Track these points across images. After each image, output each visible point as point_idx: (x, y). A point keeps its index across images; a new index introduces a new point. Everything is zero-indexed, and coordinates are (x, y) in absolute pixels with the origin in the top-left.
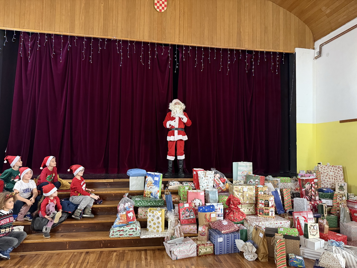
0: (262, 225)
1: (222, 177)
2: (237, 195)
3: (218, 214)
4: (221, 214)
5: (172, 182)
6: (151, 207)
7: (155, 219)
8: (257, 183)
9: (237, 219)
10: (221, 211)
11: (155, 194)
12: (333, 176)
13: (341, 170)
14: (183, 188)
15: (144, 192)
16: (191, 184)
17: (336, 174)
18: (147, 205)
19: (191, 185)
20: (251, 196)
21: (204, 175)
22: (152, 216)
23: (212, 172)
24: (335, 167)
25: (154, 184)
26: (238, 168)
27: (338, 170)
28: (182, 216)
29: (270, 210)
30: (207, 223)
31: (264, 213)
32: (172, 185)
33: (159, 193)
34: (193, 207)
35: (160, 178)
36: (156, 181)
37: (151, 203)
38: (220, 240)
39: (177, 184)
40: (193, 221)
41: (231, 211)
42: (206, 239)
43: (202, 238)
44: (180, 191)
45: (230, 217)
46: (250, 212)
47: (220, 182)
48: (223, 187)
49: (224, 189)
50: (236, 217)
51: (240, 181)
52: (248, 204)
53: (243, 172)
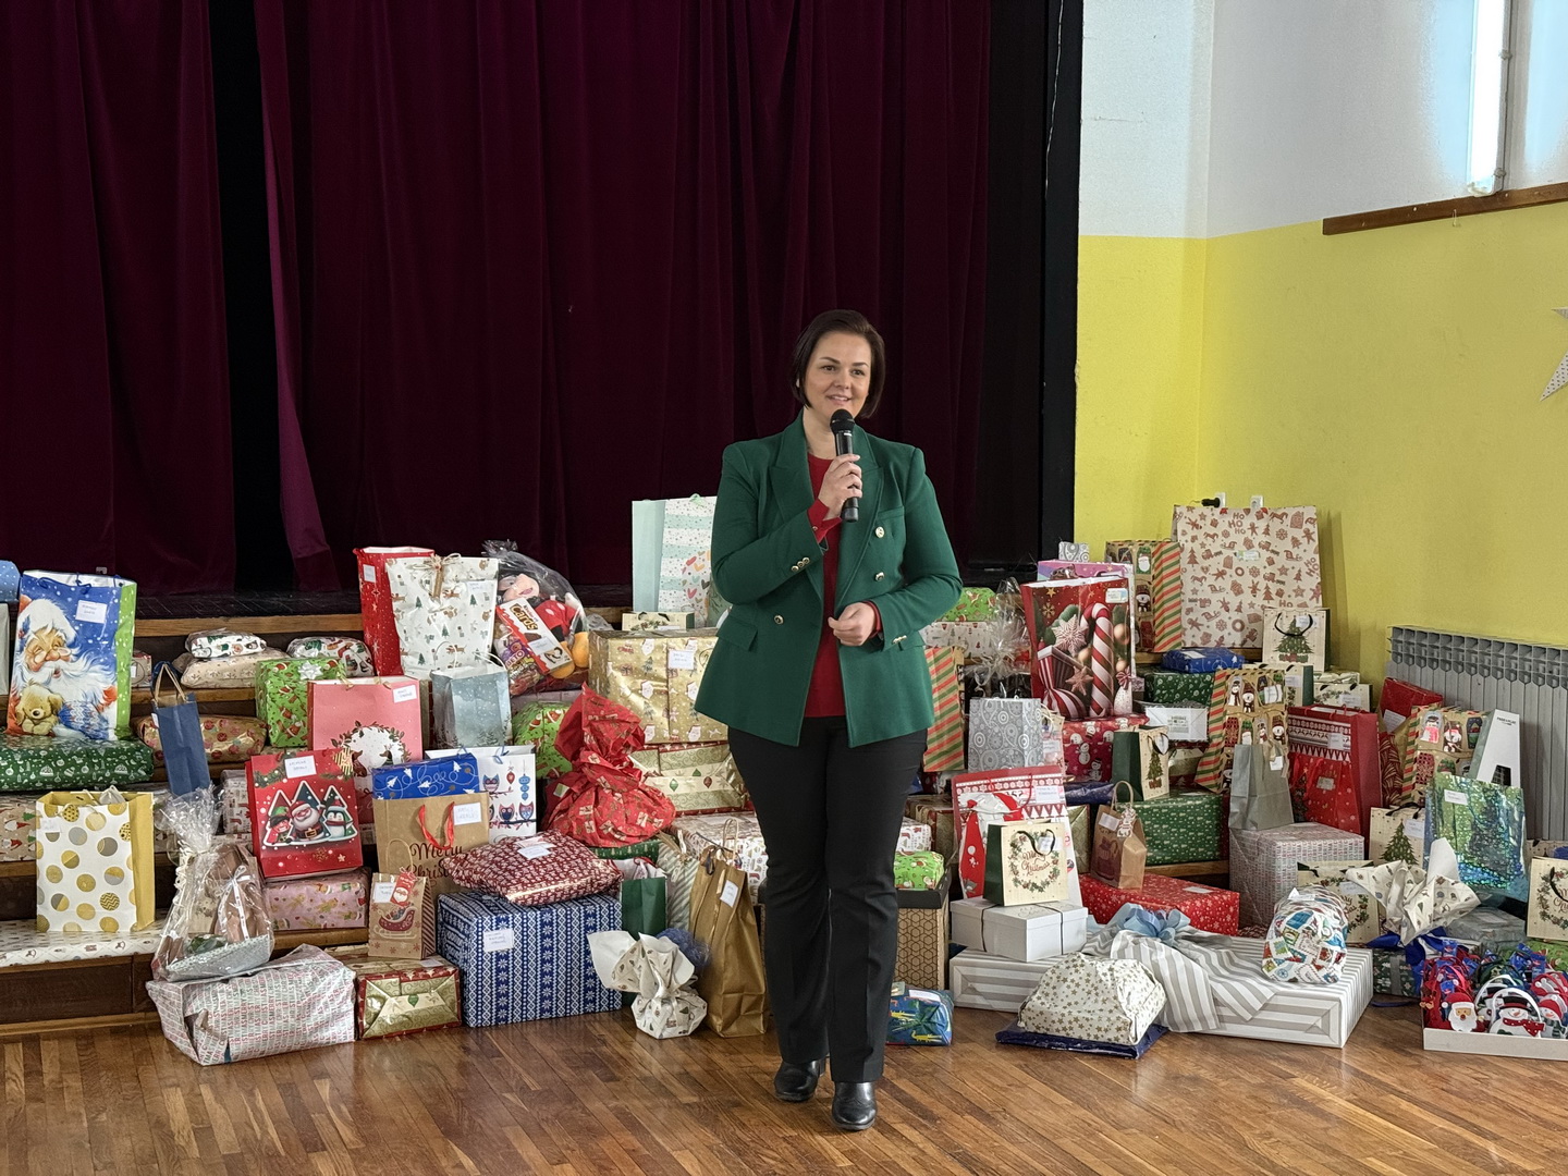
1: (553, 598)
2: (628, 692)
3: (502, 808)
4: (521, 806)
5: (210, 639)
6: (58, 788)
7: (89, 853)
9: (615, 830)
10: (525, 789)
11: (88, 715)
12: (1263, 572)
13: (1308, 535)
14: (289, 674)
15: (11, 705)
16: (346, 648)
17: (1281, 560)
18: (35, 782)
19: (347, 652)
21: (428, 582)
22: (64, 838)
23: (483, 566)
24: (1274, 515)
25: (75, 651)
26: (666, 535)
27: (1290, 537)
28: (269, 830)
30: (430, 861)
32: (209, 659)
33: (114, 705)
34: (340, 778)
35: (117, 606)
36: (88, 631)
37: (61, 763)
38: (500, 939)
39: (245, 651)
40: (342, 858)
41: (584, 789)
42: (417, 948)
43: (393, 944)
44: (265, 689)
45: (575, 825)
46: (711, 797)
47: (535, 629)
48: (551, 657)
49: (560, 667)
50: (615, 821)
51: (665, 616)
52: (697, 743)
53: (694, 559)
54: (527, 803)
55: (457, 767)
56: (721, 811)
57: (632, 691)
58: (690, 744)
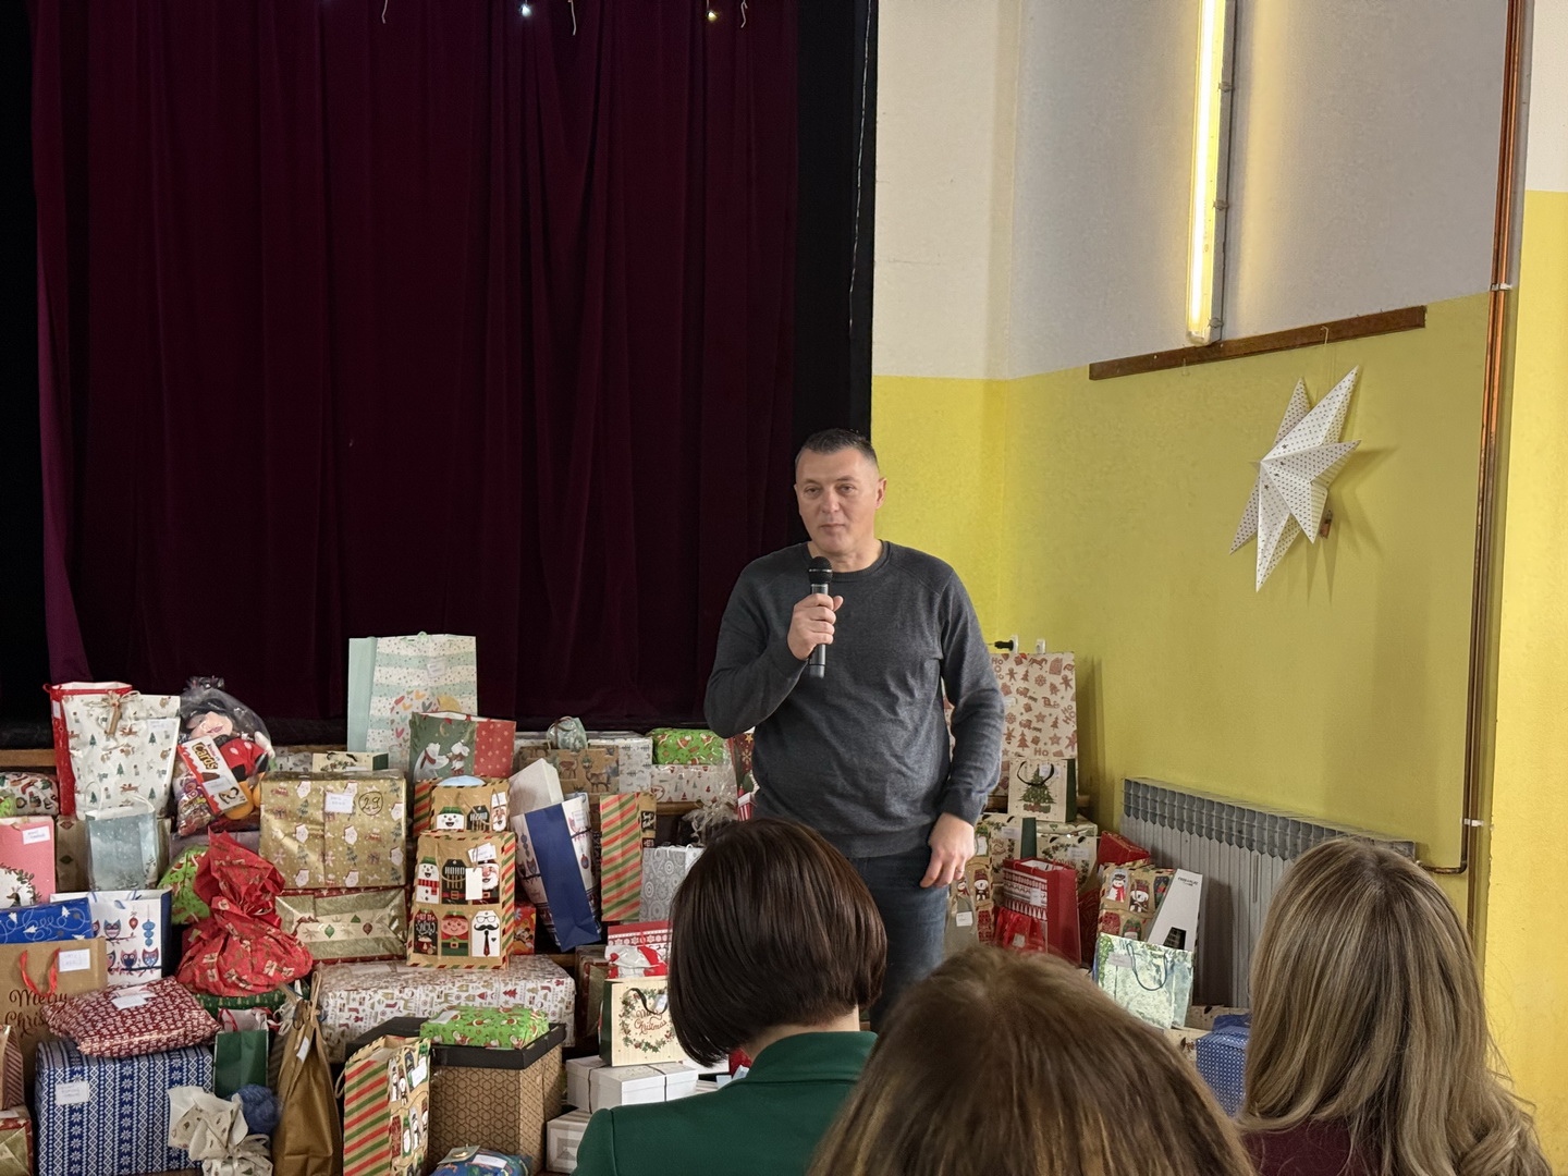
0: (388, 1006)
1: (243, 736)
2: (281, 835)
3: (123, 954)
4: (145, 952)
8: (458, 765)
9: (240, 979)
10: (149, 934)
12: (1019, 718)
13: (1066, 682)
16: (29, 785)
20: (372, 842)
21: (105, 720)
23: (163, 705)
24: (1034, 661)
26: (377, 674)
27: (1048, 684)
29: (477, 923)
30: (29, 1009)
31: (440, 942)
38: (72, 1092)
41: (214, 936)
45: (197, 973)
46: (373, 944)
47: (215, 768)
48: (225, 798)
49: (235, 807)
50: (239, 970)
51: (351, 756)
52: (357, 889)
53: (403, 698)
54: (150, 949)
55: (65, 912)
56: (382, 959)
57: (286, 835)
58: (350, 890)
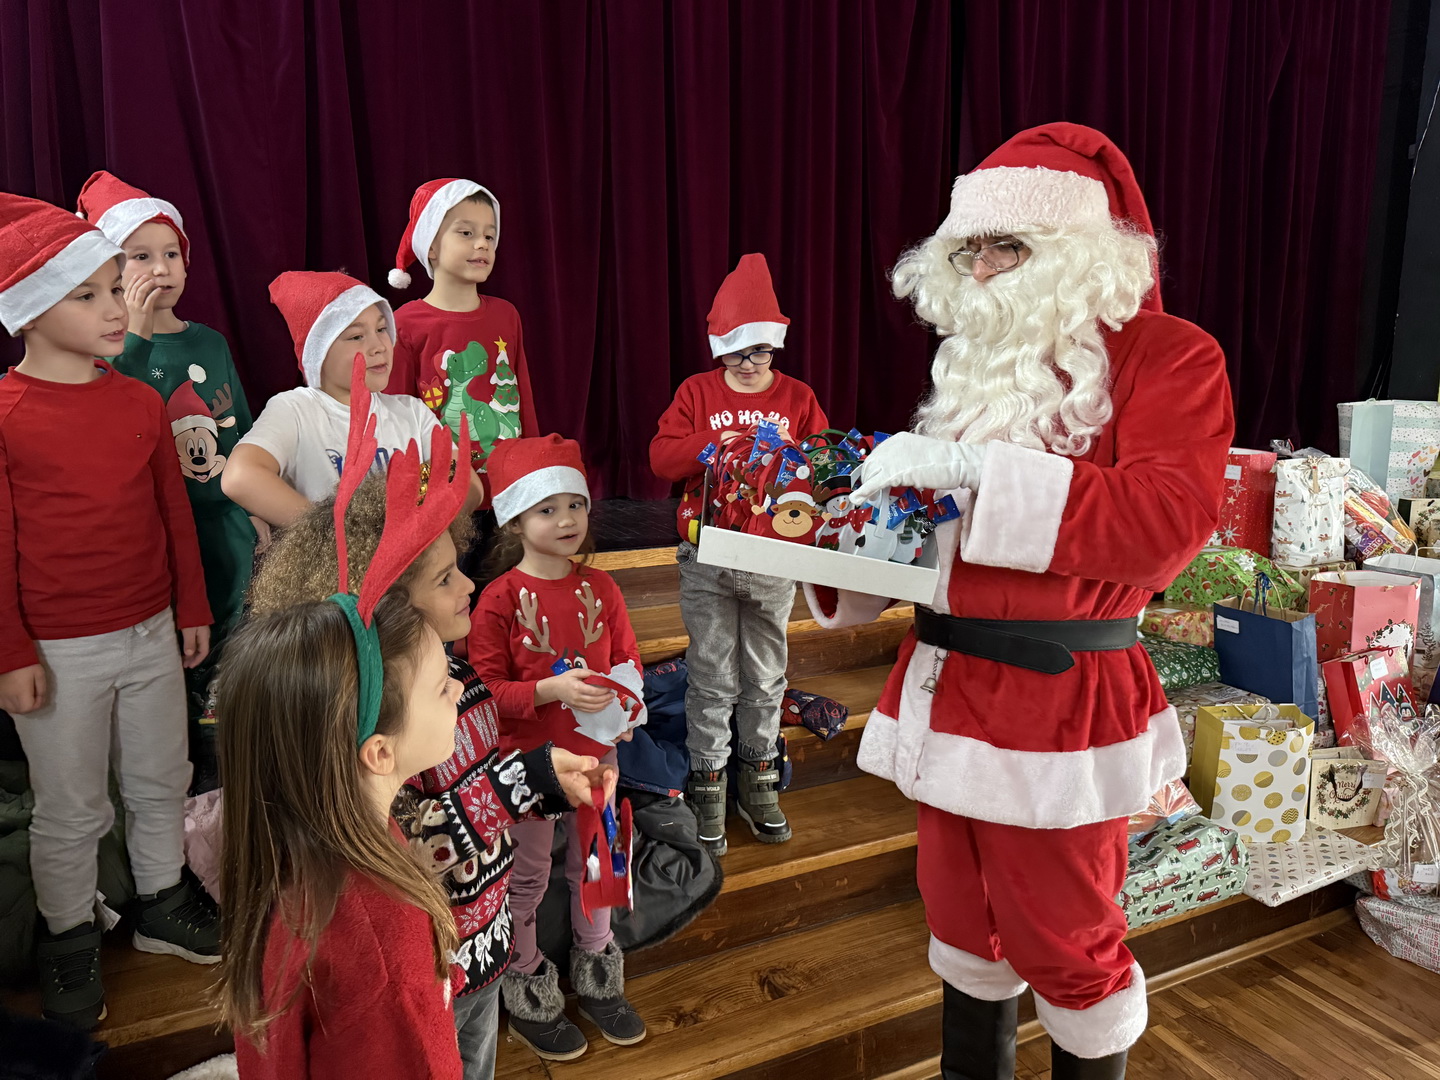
21: (1306, 481)
22: (1262, 760)
23: (1341, 465)
34: (1402, 676)
53: (1419, 452)
